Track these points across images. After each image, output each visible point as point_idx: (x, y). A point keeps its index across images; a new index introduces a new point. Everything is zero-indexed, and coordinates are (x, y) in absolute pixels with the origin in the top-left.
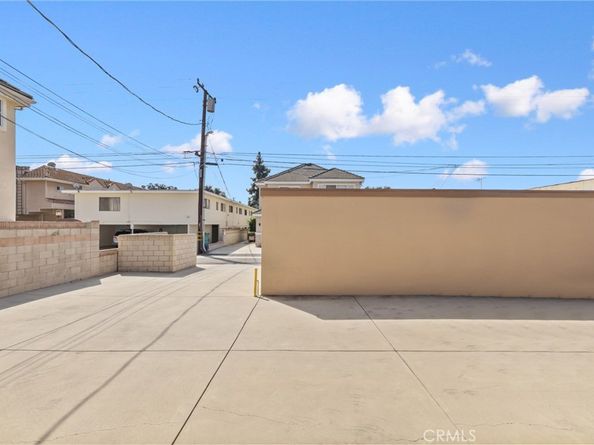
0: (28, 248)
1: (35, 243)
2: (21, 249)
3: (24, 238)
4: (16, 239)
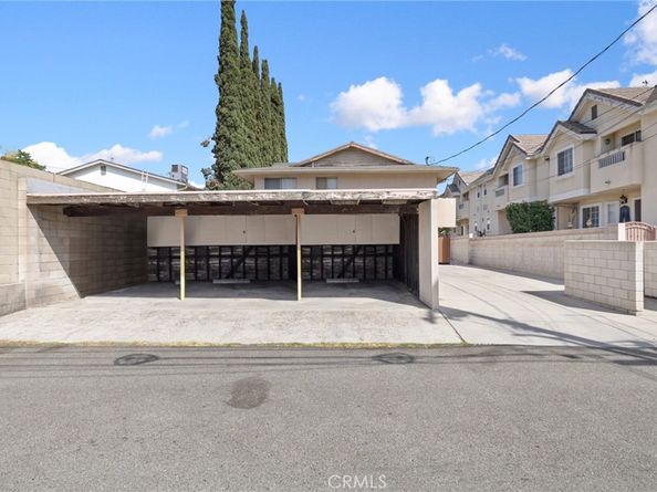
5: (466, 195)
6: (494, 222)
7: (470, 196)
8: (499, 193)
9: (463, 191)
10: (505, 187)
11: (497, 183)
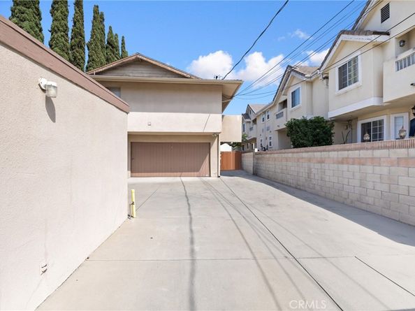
0: (385, 170)
1: (392, 166)
2: (377, 169)
3: (380, 158)
4: (373, 159)
5: (255, 121)
6: (275, 139)
7: (257, 121)
8: (279, 116)
9: (253, 118)
10: (284, 110)
11: (278, 107)
